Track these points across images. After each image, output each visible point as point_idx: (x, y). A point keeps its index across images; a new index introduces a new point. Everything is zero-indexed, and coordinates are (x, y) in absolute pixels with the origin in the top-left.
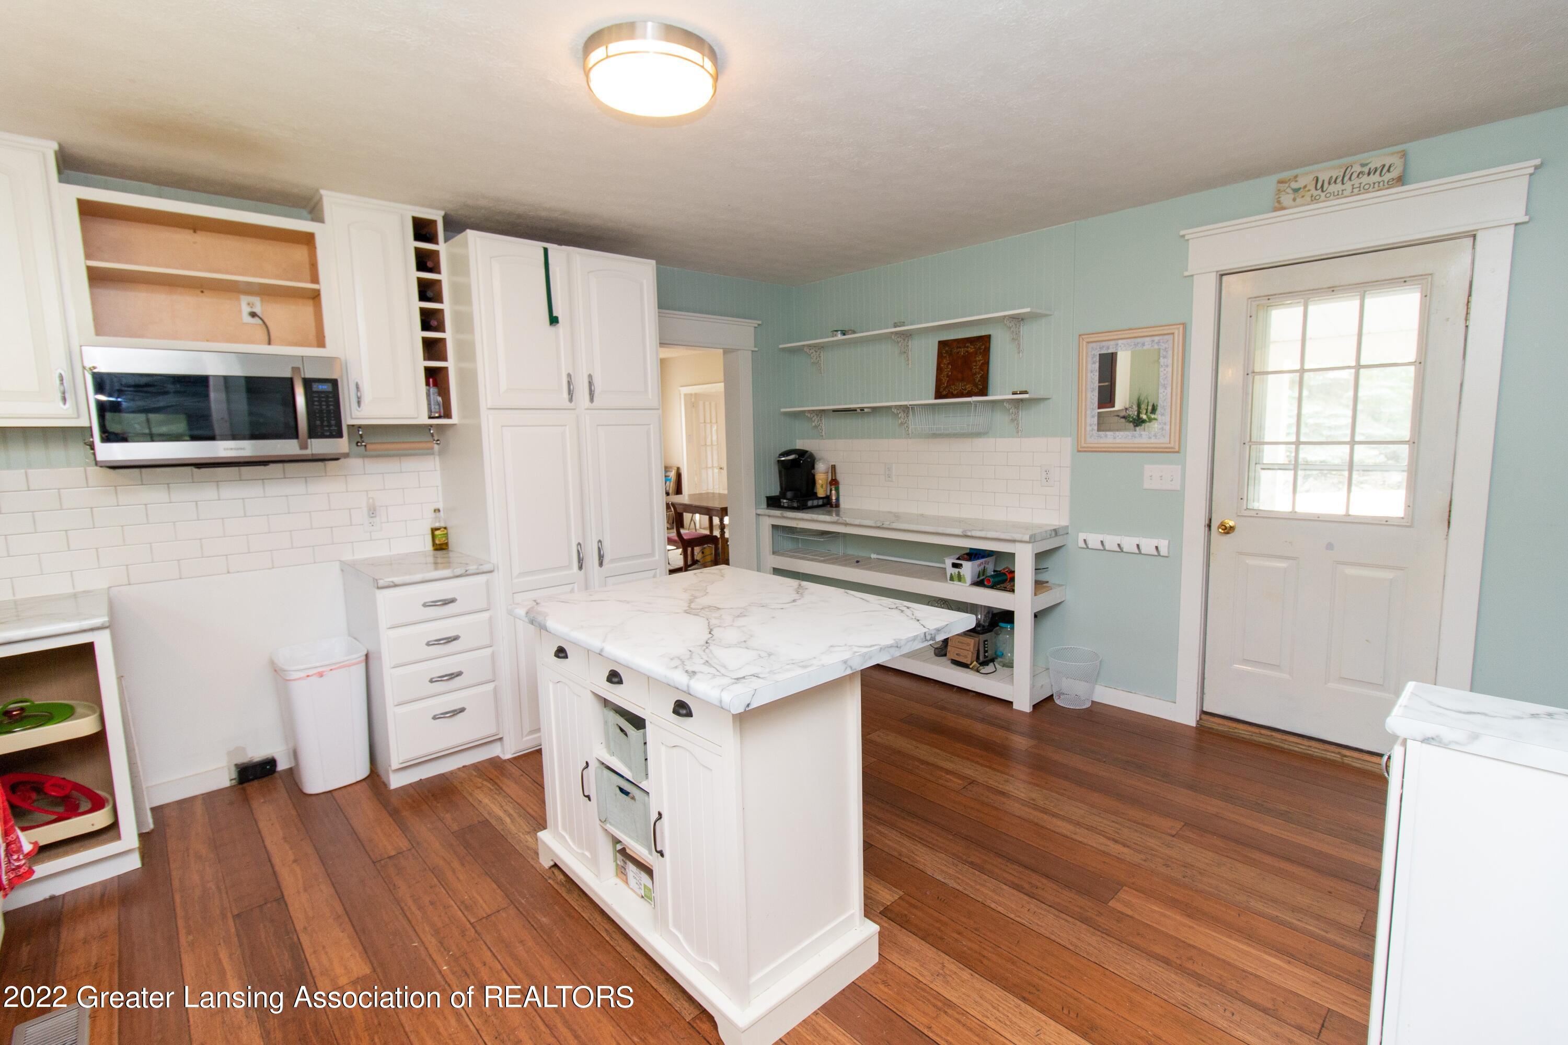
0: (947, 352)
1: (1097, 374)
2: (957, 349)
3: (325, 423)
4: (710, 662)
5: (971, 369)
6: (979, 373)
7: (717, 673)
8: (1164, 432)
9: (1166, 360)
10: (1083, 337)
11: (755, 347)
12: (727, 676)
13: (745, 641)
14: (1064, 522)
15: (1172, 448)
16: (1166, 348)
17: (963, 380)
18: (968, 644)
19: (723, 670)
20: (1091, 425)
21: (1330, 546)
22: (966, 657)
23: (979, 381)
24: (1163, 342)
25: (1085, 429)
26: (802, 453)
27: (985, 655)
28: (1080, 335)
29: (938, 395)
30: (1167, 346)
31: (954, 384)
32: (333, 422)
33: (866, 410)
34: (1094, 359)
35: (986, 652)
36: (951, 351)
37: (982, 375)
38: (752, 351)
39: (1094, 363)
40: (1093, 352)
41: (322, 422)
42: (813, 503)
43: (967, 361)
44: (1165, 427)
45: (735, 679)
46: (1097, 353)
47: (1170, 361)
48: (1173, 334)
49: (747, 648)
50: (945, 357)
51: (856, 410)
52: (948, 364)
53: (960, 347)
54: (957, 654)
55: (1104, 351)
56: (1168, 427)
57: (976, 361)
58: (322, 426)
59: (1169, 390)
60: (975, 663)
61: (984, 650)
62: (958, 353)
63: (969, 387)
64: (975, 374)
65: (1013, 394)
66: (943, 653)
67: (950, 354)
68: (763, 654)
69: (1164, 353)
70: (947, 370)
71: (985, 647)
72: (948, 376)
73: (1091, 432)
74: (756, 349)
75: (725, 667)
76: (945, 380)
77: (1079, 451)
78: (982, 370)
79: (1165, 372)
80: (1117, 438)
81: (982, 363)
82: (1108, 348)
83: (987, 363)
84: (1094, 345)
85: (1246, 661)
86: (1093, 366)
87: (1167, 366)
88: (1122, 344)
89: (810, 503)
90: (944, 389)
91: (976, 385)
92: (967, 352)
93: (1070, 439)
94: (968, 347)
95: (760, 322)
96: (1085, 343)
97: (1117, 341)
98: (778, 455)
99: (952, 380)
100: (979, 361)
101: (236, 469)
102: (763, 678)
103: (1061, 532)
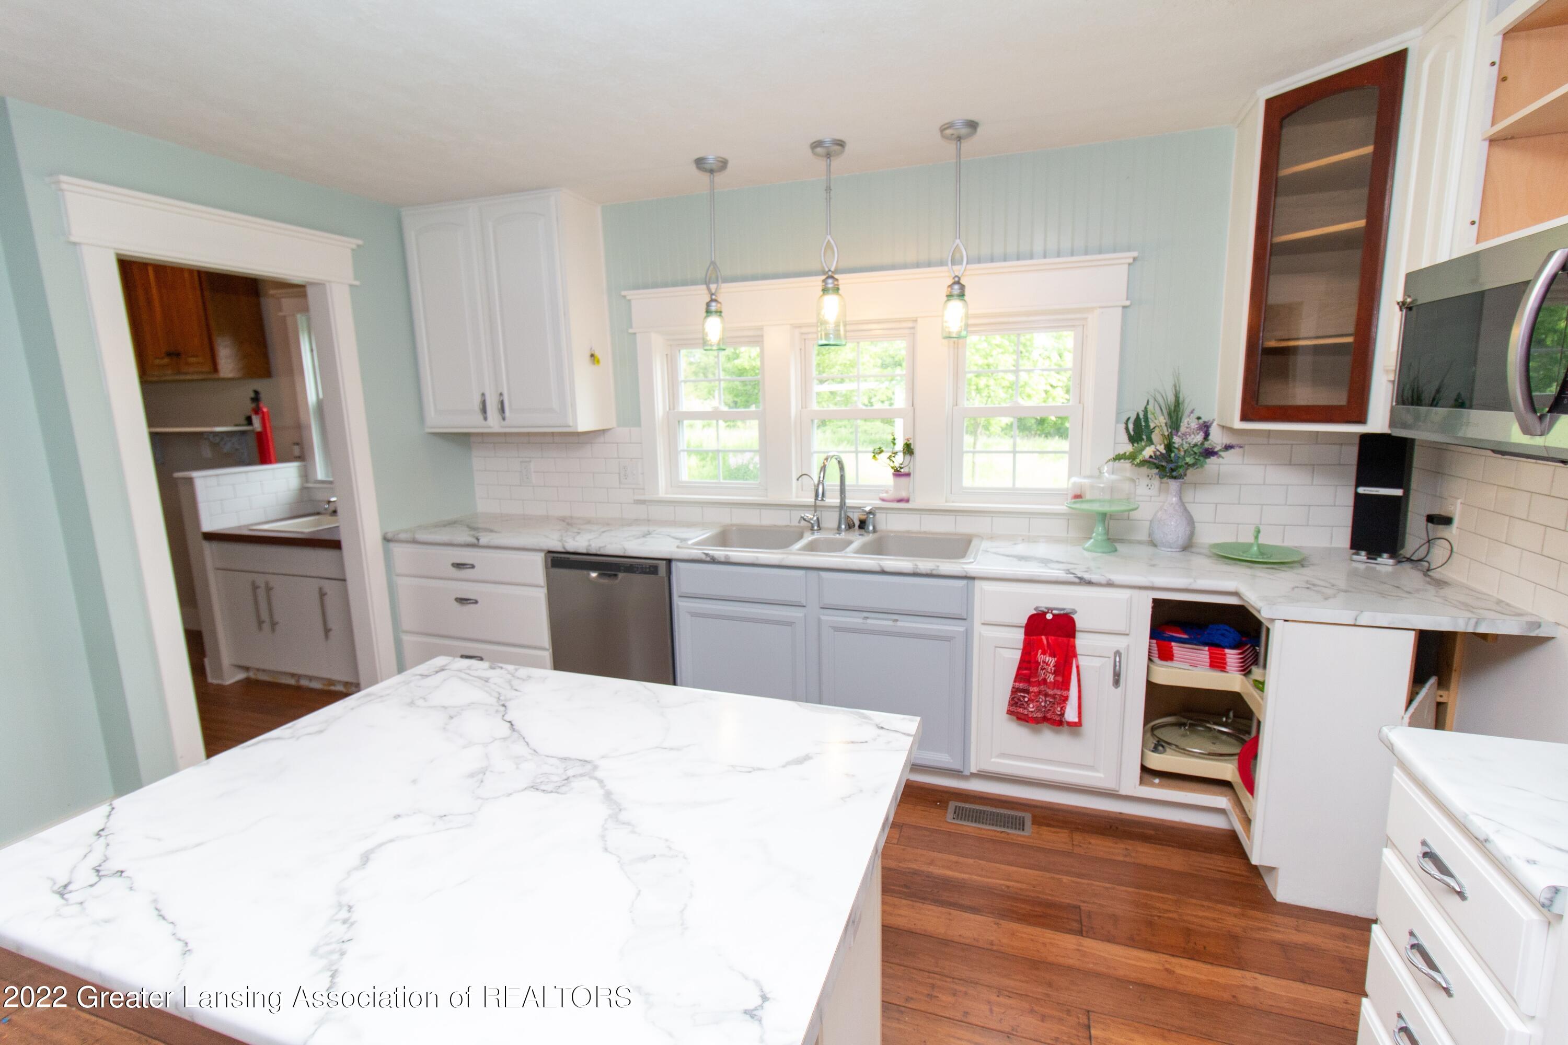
4: (483, 682)
7: (468, 671)
12: (456, 671)
13: (451, 717)
19: (463, 675)
45: (446, 669)
49: (445, 708)
68: (420, 702)
75: (462, 679)
102: (416, 675)
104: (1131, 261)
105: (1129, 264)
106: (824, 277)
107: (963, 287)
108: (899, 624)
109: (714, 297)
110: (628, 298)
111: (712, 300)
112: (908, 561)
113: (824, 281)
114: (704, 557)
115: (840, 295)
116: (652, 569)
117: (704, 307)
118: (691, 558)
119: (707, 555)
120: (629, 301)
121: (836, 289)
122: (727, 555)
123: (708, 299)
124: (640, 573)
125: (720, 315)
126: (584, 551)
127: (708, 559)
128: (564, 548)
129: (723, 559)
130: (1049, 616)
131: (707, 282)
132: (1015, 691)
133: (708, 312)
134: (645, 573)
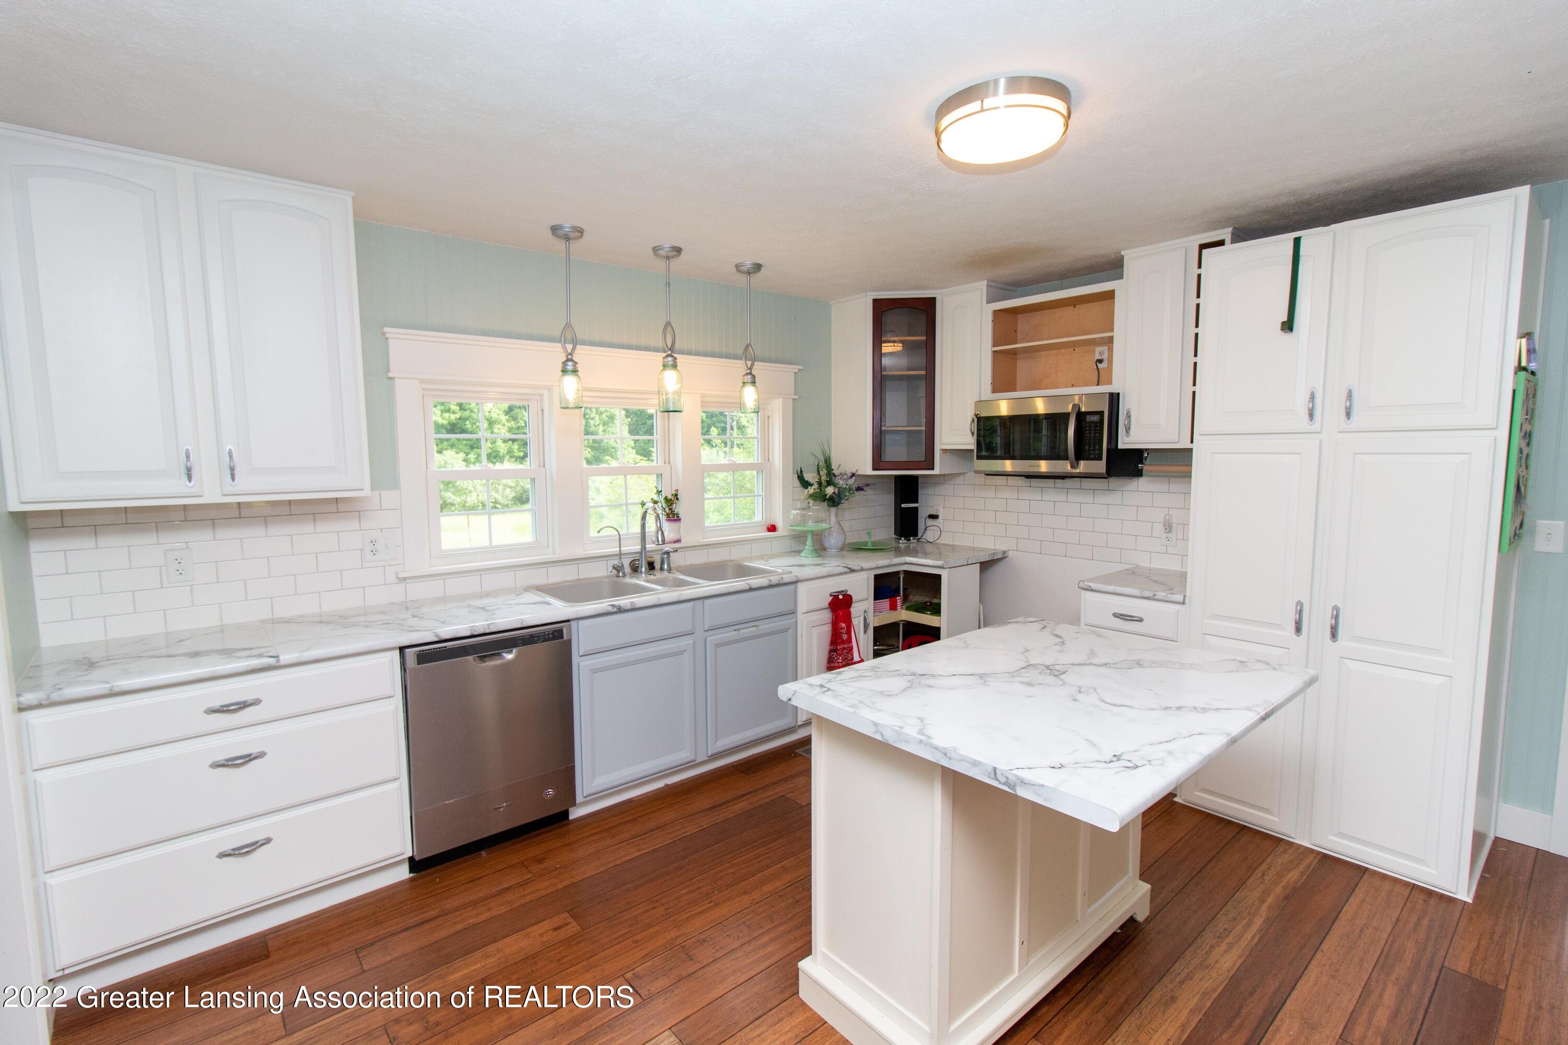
3: (1092, 448)
32: (1097, 447)
41: (1089, 447)
58: (1089, 450)
101: (1053, 480)
104: (797, 371)
105: (795, 373)
106: (664, 355)
107: (754, 377)
108: (761, 627)
109: (570, 357)
110: (388, 335)
111: (568, 360)
112: (762, 578)
113: (664, 358)
114: (610, 609)
115: (678, 370)
116: (556, 634)
117: (561, 365)
118: (597, 612)
119: (613, 606)
120: (387, 339)
121: (675, 366)
122: (632, 602)
123: (564, 359)
124: (543, 642)
125: (577, 375)
126: (468, 634)
127: (615, 610)
128: (437, 636)
129: (629, 607)
130: (841, 597)
131: (562, 340)
132: (831, 651)
133: (564, 371)
134: (549, 640)
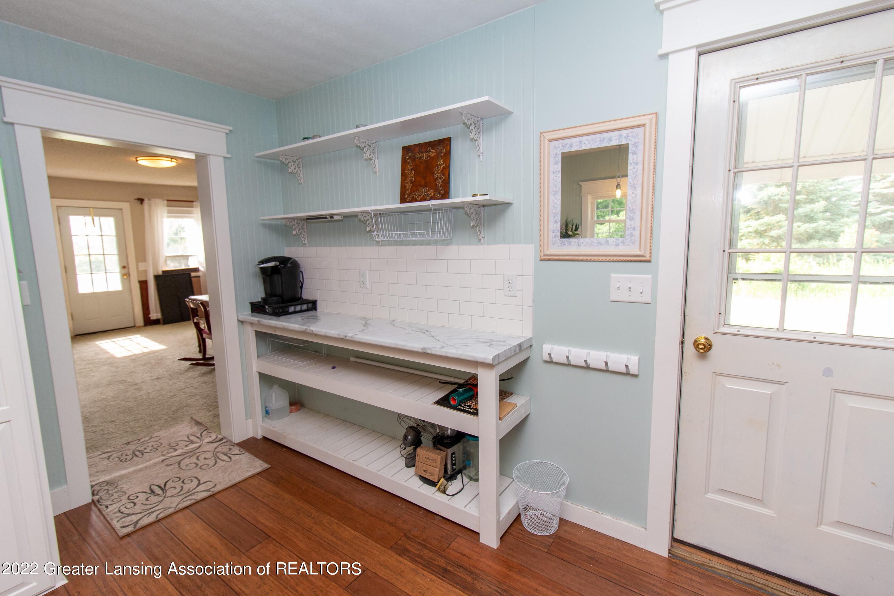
0: (410, 157)
1: (560, 175)
2: (419, 154)
5: (433, 174)
6: (441, 178)
8: (633, 238)
9: (635, 156)
10: (544, 134)
11: (228, 153)
14: (528, 334)
15: (643, 256)
16: (635, 143)
17: (425, 186)
18: (435, 461)
20: (553, 232)
21: (828, 372)
22: (433, 474)
23: (441, 186)
24: (632, 136)
25: (548, 235)
26: (284, 260)
27: (452, 468)
28: (541, 133)
29: (403, 200)
30: (637, 140)
31: (417, 190)
33: (336, 217)
34: (557, 159)
35: (453, 464)
36: (414, 156)
37: (443, 180)
38: (225, 158)
39: (556, 163)
40: (555, 151)
42: (295, 308)
43: (429, 165)
44: (634, 232)
46: (559, 152)
47: (640, 157)
48: (644, 125)
50: (409, 163)
51: (326, 218)
52: (412, 170)
53: (422, 152)
54: (424, 471)
55: (567, 150)
56: (637, 233)
57: (437, 166)
59: (639, 190)
60: (442, 479)
61: (452, 462)
62: (420, 158)
63: (431, 192)
64: (437, 179)
65: (474, 196)
66: (412, 463)
67: (414, 159)
69: (634, 149)
70: (411, 176)
71: (452, 460)
72: (411, 183)
73: (554, 239)
74: (229, 156)
76: (409, 186)
77: (542, 260)
78: (444, 175)
79: (634, 170)
80: (582, 245)
81: (444, 168)
82: (571, 146)
83: (447, 168)
84: (556, 143)
85: (722, 491)
86: (556, 166)
87: (637, 164)
88: (587, 140)
89: (292, 309)
90: (408, 196)
91: (438, 191)
92: (429, 156)
93: (532, 245)
94: (429, 152)
95: (231, 128)
96: (546, 141)
97: (581, 138)
98: (257, 263)
99: (416, 186)
100: (441, 165)
103: (525, 346)
